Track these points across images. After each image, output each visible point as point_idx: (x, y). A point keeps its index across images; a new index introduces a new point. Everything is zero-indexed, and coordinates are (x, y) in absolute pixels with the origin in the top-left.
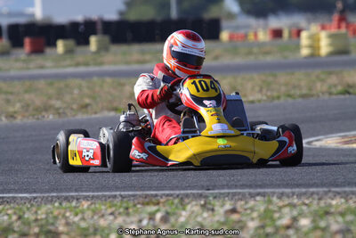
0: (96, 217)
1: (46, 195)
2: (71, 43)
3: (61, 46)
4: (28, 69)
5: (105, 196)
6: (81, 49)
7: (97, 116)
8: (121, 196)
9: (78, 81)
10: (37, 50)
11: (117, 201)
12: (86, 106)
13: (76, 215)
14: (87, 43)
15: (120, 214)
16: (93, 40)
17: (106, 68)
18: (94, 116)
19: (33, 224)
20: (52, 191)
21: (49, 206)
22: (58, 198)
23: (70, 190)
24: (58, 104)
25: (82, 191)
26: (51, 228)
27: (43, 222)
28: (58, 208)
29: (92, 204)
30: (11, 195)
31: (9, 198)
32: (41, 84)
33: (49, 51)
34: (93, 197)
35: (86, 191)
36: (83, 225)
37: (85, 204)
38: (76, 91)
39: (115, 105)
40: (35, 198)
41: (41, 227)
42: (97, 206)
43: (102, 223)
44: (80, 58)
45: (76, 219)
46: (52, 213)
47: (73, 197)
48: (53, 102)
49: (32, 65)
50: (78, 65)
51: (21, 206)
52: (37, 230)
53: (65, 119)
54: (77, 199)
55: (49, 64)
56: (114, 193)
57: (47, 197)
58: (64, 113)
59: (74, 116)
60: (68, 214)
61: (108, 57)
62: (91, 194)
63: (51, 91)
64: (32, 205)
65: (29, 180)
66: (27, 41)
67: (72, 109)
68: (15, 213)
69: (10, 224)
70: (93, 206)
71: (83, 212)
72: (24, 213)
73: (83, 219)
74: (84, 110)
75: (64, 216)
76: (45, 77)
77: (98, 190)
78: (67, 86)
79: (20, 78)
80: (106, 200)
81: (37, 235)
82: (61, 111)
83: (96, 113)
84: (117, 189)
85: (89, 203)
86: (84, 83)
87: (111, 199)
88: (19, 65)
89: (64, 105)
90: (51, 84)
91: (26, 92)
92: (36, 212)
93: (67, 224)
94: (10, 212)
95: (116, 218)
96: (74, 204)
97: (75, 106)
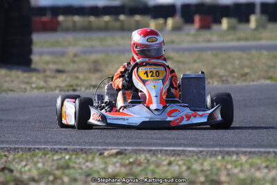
0: (253, 170)
1: (210, 149)
2: (234, 21)
3: (225, 23)
4: (197, 42)
5: (260, 152)
6: (242, 26)
7: (255, 83)
8: (274, 152)
9: (238, 54)
10: (205, 26)
11: (271, 156)
12: (245, 75)
13: (236, 167)
14: (247, 21)
15: (274, 168)
16: (253, 18)
17: (264, 42)
18: (251, 83)
19: (200, 174)
20: (216, 146)
21: (213, 159)
22: (221, 152)
23: (230, 146)
24: (222, 72)
25: (241, 147)
26: (215, 178)
27: (208, 173)
28: (220, 161)
29: (250, 158)
30: (181, 149)
31: (179, 151)
32: (208, 55)
33: (215, 27)
34: (250, 152)
35: (244, 147)
36: (242, 176)
37: (244, 159)
38: (237, 62)
39: (270, 74)
40: (201, 152)
41: (206, 176)
42: (254, 160)
43: (258, 175)
44: (241, 34)
45: (236, 171)
46: (215, 165)
47: (233, 152)
48: (217, 70)
49: (200, 39)
50: (239, 39)
51: (190, 158)
52: (202, 179)
53: (228, 86)
54: (237, 154)
55: (215, 38)
56: (268, 150)
57: (212, 151)
58: (226, 80)
59: (235, 83)
60: (229, 166)
61: (265, 34)
62: (248, 150)
63: (216, 61)
64: (199, 158)
65: (197, 137)
66: (197, 18)
67: (234, 77)
68: (184, 164)
69: (181, 173)
70: (250, 160)
71: (241, 165)
72: (192, 164)
73: (242, 171)
74: (244, 78)
75: (226, 168)
76: (212, 49)
77: (254, 146)
78: (230, 57)
79: (190, 50)
80: (261, 155)
81: (203, 183)
82: (224, 79)
83: (253, 81)
84: (271, 146)
85: (247, 157)
86: (245, 55)
87: (266, 155)
88: (189, 38)
89: (227, 74)
90: (216, 56)
91: (195, 62)
92: (202, 164)
93: (228, 175)
94: (180, 163)
95: (270, 171)
96: (234, 157)
97: (236, 75)
